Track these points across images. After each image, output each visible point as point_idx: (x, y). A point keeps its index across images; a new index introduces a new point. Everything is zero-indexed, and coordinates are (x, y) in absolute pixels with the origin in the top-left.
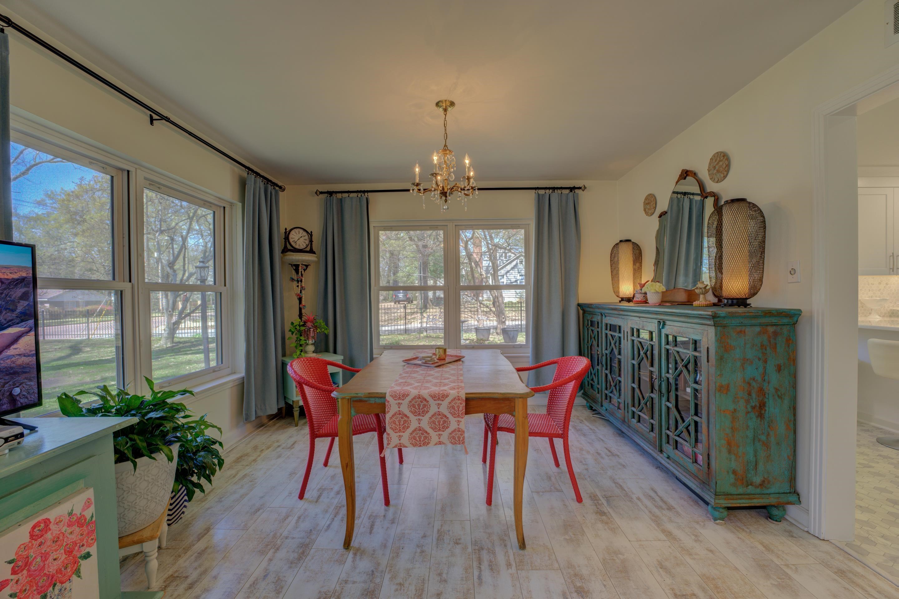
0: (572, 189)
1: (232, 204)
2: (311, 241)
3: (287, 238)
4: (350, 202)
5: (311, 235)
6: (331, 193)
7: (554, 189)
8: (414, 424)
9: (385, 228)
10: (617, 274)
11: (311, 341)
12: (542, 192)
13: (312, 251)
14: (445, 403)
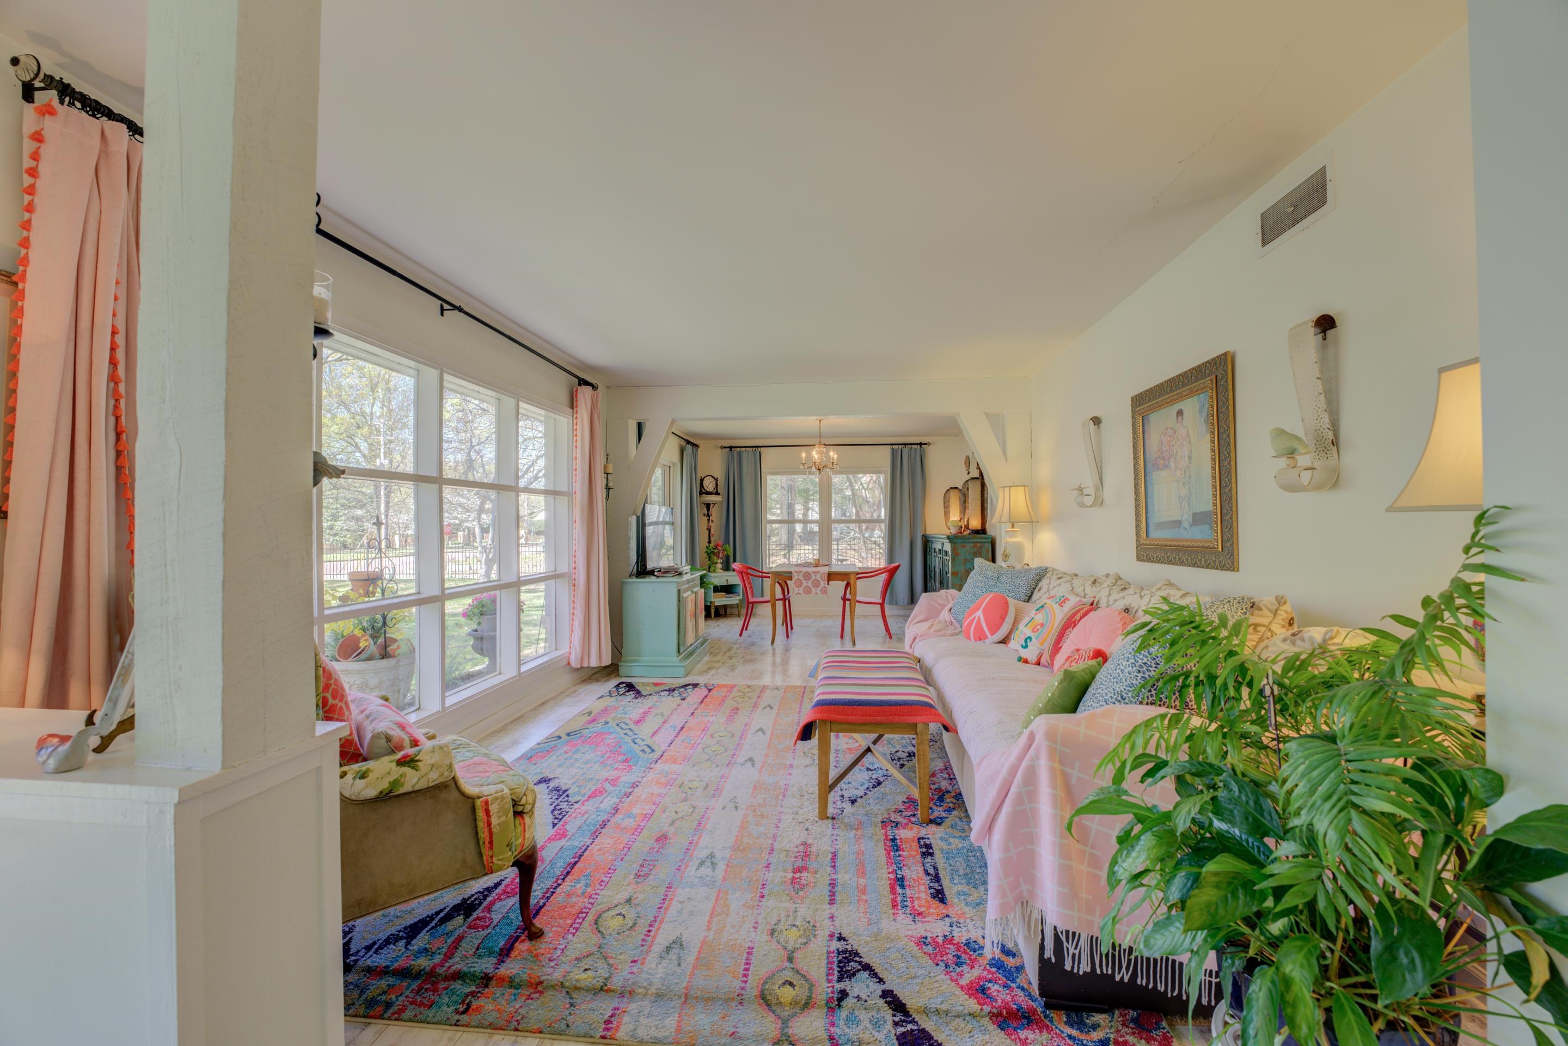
0: (921, 444)
1: (674, 464)
2: (717, 485)
3: (702, 485)
4: (747, 456)
5: (716, 480)
6: (731, 448)
7: (905, 444)
8: (805, 584)
9: (772, 474)
10: (949, 512)
11: (720, 561)
12: (895, 447)
13: (717, 493)
14: (819, 575)
